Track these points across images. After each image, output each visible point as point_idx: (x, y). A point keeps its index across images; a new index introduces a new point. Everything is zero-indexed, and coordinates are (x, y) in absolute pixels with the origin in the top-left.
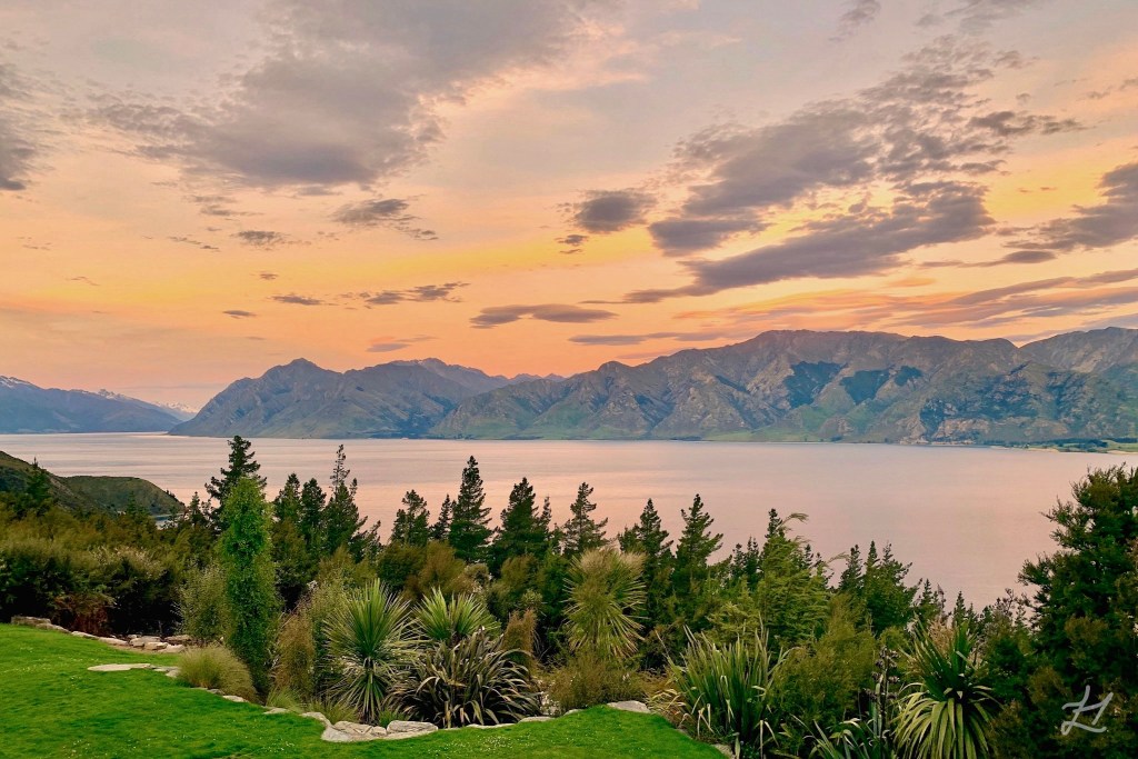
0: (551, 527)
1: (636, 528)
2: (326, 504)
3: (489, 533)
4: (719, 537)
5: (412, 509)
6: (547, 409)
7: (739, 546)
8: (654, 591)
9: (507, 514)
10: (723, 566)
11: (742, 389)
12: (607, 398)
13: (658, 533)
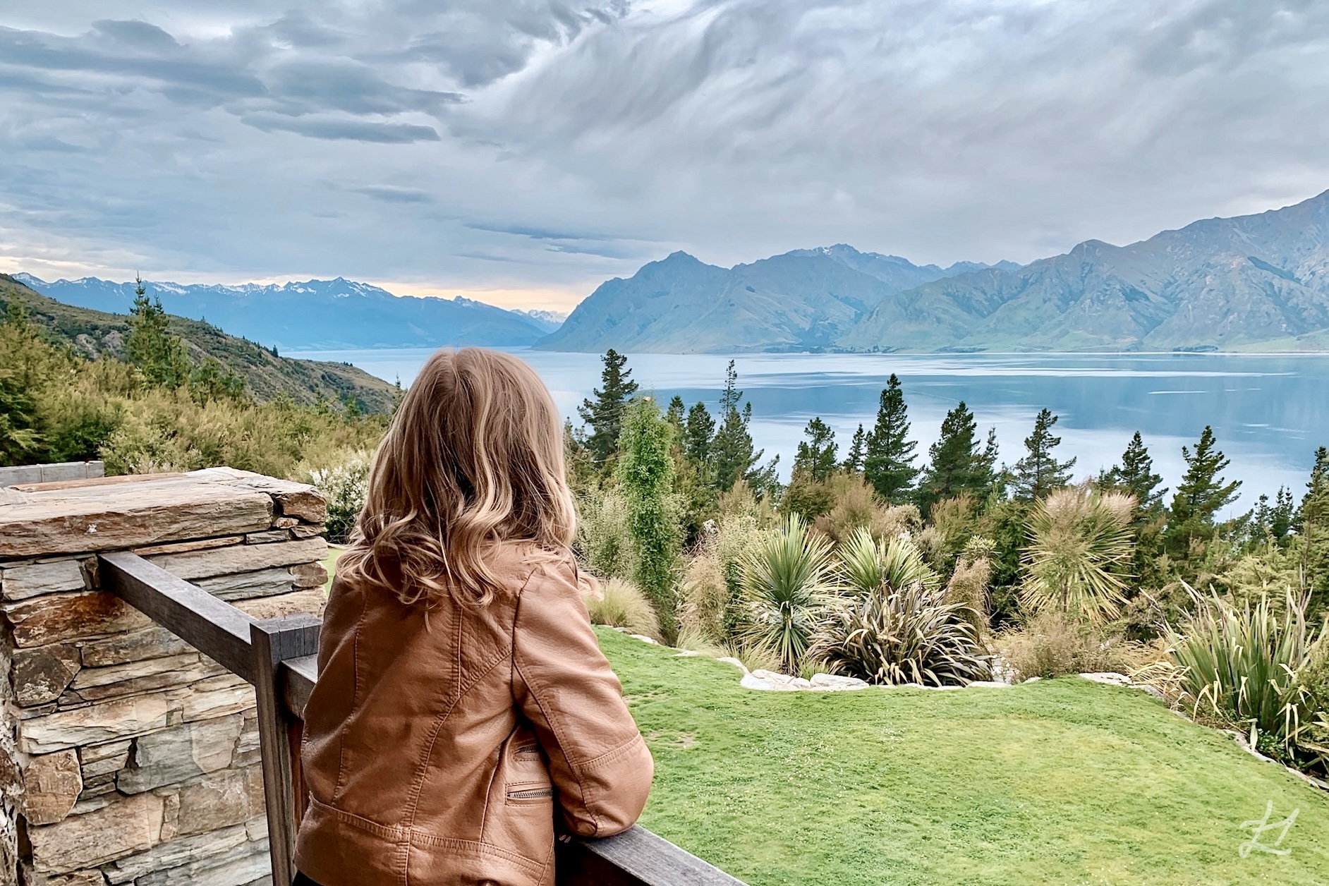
0: (996, 468)
1: (1116, 470)
2: (716, 433)
3: (915, 472)
4: (1235, 484)
5: (818, 441)
6: (995, 310)
7: (1263, 498)
8: (1144, 549)
9: (937, 450)
10: (1238, 525)
11: (1290, 276)
12: (1082, 292)
13: (1147, 477)
